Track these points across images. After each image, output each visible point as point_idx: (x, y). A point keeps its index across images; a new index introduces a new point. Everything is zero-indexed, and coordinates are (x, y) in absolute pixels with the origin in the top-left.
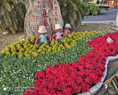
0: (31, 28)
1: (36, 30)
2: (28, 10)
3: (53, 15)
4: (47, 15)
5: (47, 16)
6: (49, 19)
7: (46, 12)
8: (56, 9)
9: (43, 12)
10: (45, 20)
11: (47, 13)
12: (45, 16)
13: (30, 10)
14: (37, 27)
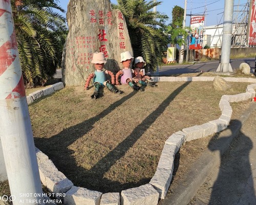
0: (77, 60)
1: (85, 63)
2: (73, 26)
3: (116, 37)
4: (105, 37)
5: (106, 40)
6: (110, 44)
7: (103, 31)
8: (121, 27)
9: (100, 30)
10: (102, 46)
11: (105, 33)
12: (101, 38)
13: (76, 26)
14: (87, 58)
